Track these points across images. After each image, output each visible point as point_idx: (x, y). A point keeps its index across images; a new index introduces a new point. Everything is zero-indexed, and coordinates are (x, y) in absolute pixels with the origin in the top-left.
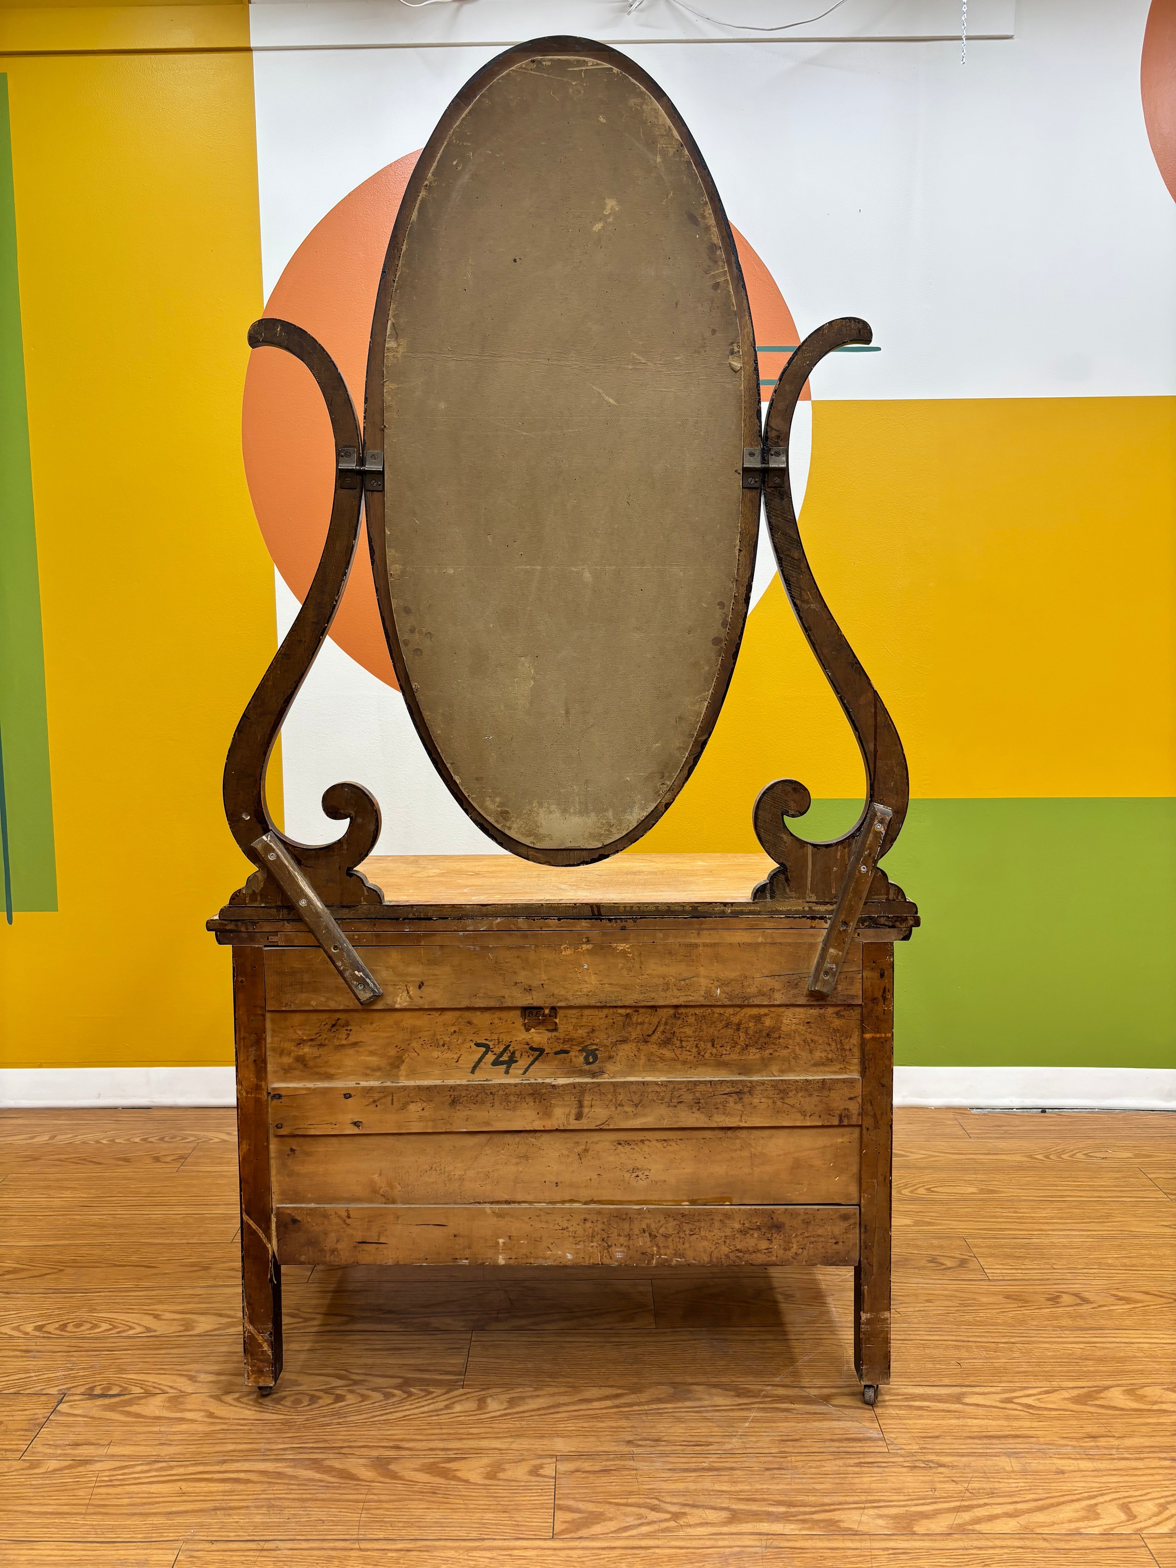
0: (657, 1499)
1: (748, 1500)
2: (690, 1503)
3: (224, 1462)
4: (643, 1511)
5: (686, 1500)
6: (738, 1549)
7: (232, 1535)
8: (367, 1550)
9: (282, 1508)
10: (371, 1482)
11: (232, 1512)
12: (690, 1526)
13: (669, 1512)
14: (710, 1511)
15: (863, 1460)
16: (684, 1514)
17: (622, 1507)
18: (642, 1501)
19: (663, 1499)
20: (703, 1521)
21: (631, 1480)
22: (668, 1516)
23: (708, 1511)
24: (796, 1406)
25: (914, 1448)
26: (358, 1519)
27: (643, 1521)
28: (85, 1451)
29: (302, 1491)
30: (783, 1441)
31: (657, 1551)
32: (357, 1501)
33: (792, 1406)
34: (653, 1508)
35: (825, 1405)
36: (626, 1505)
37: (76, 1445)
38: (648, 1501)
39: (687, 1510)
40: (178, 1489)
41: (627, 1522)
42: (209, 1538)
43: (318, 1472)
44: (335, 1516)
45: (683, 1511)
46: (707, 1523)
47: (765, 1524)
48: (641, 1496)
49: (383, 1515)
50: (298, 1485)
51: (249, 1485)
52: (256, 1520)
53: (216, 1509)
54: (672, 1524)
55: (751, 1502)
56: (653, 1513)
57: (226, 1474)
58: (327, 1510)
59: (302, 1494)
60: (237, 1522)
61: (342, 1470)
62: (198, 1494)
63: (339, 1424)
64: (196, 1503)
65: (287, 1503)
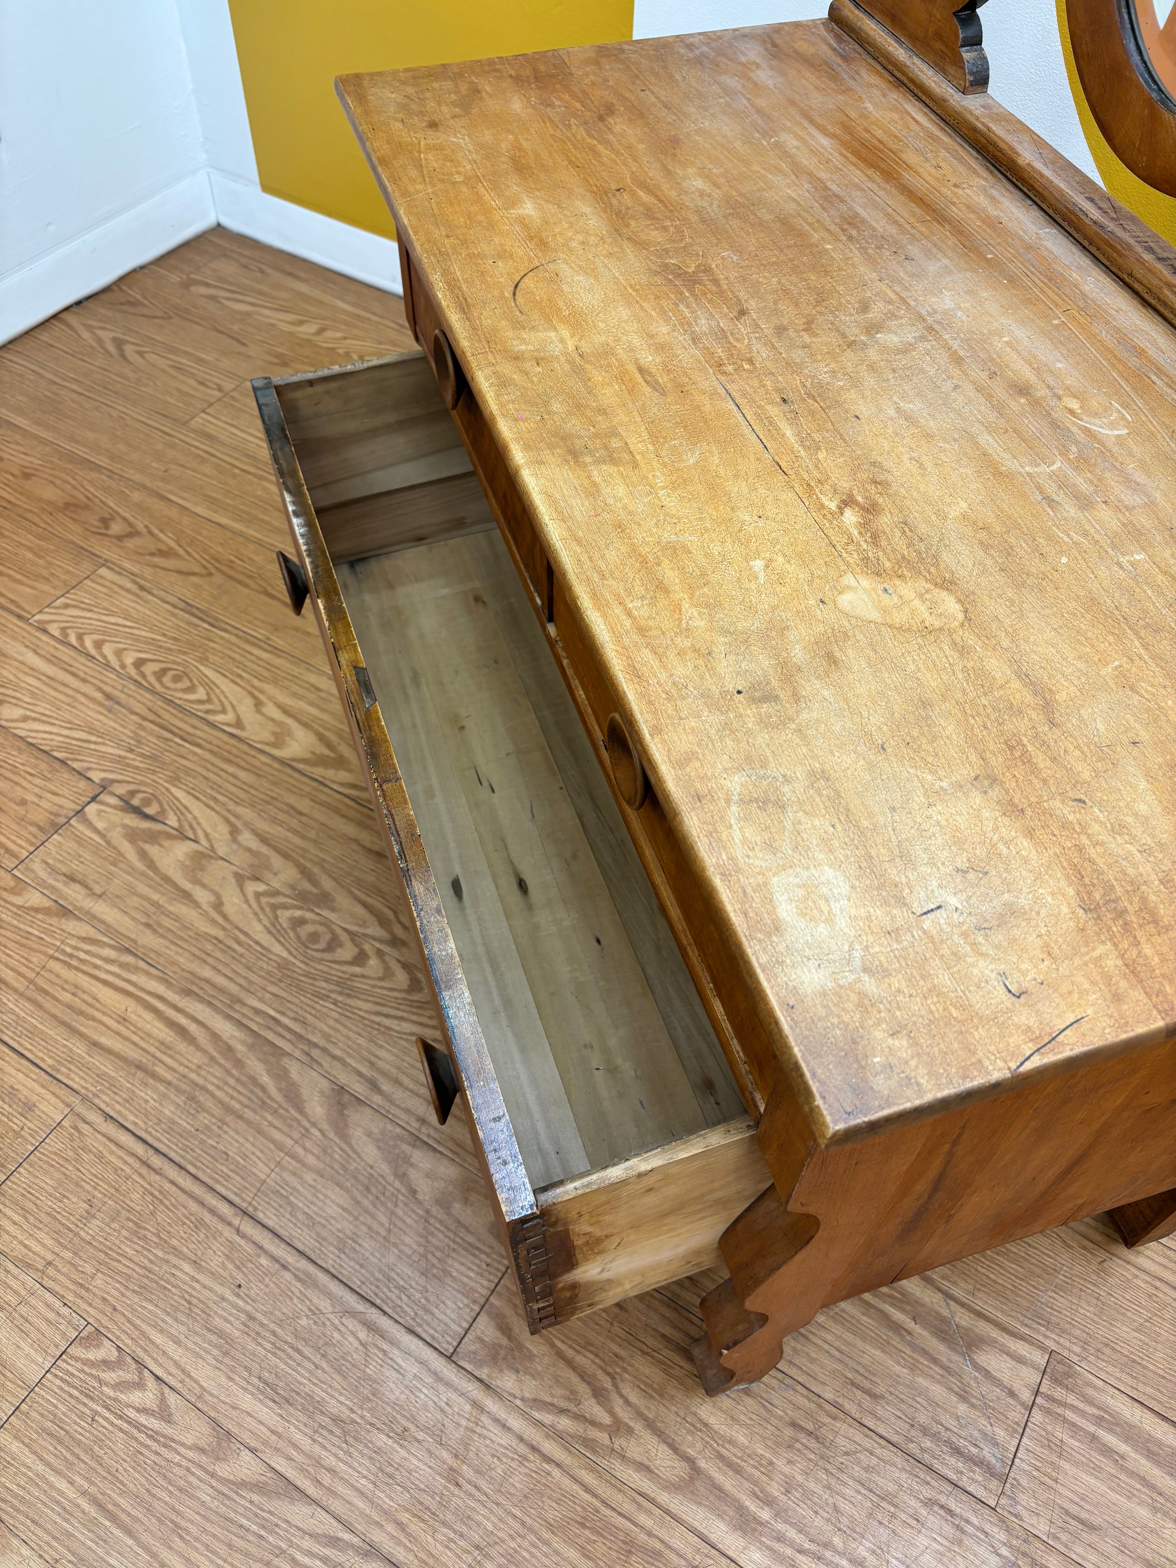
0: (613, 1378)
1: (730, 1465)
2: (650, 1416)
3: (188, 993)
4: (583, 1389)
5: (648, 1408)
6: (658, 1545)
7: (130, 1120)
8: (243, 1236)
9: (201, 1108)
10: (314, 1125)
11: (151, 1081)
12: (623, 1457)
13: (612, 1414)
14: (666, 1448)
15: (943, 1500)
16: (630, 1431)
17: (561, 1364)
18: (592, 1369)
19: (621, 1385)
20: (647, 1462)
21: (602, 1323)
22: (607, 1420)
23: (663, 1448)
24: (917, 1329)
25: (1041, 1527)
26: (263, 1177)
27: (572, 1407)
28: (74, 894)
29: (235, 1094)
30: (853, 1384)
31: (556, 1473)
32: (280, 1146)
33: (910, 1324)
34: (599, 1394)
35: (963, 1354)
36: (570, 1363)
37: (71, 878)
38: (600, 1375)
39: (638, 1426)
40: (124, 1008)
41: (552, 1395)
42: (107, 1110)
43: (268, 1071)
44: (245, 1157)
45: (632, 1424)
46: (648, 1469)
47: (723, 1527)
48: (597, 1361)
49: (294, 1189)
50: (238, 1080)
51: (192, 1049)
52: (166, 1112)
53: (139, 1067)
54: (603, 1437)
55: (731, 1473)
56: (593, 1401)
57: (179, 1015)
58: (242, 1140)
59: (232, 1098)
60: (146, 1101)
61: (294, 1084)
62: (137, 1030)
63: (335, 1003)
64: (127, 1043)
65: (210, 1104)
